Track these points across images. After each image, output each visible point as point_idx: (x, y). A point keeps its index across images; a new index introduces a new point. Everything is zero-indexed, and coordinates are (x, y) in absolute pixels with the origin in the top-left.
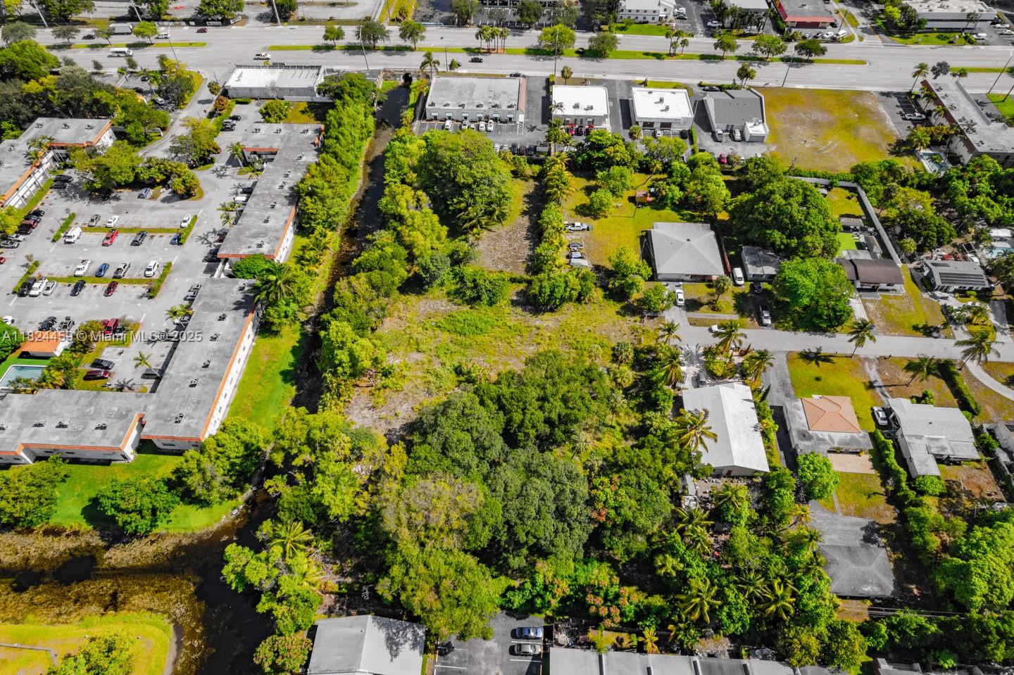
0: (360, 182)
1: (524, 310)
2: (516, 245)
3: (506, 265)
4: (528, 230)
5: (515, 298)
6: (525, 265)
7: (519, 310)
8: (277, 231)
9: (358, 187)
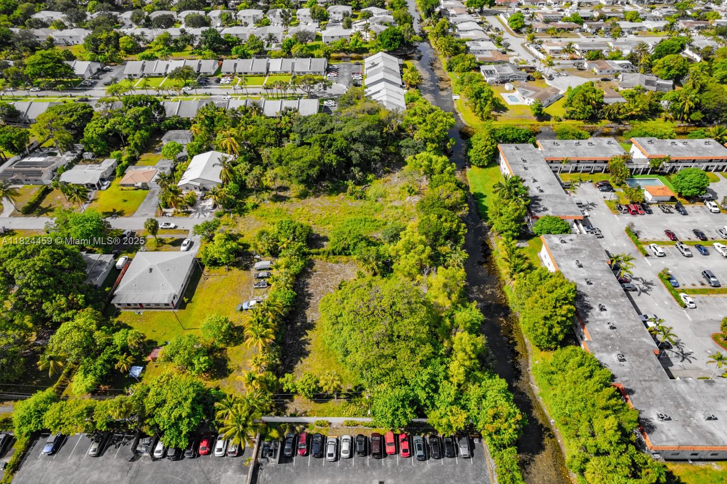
0: (537, 390)
1: (318, 235)
2: (321, 288)
3: (332, 269)
4: (308, 304)
5: (325, 243)
6: (314, 268)
7: (322, 235)
8: (560, 256)
9: (533, 378)
